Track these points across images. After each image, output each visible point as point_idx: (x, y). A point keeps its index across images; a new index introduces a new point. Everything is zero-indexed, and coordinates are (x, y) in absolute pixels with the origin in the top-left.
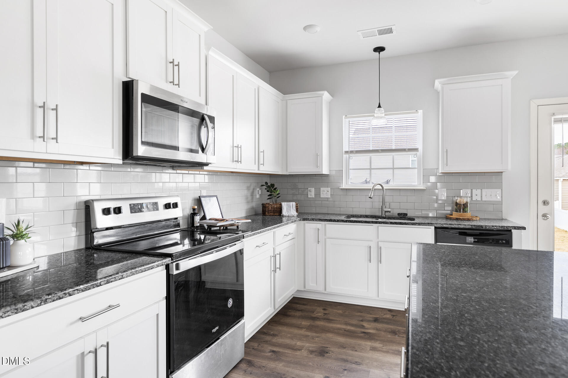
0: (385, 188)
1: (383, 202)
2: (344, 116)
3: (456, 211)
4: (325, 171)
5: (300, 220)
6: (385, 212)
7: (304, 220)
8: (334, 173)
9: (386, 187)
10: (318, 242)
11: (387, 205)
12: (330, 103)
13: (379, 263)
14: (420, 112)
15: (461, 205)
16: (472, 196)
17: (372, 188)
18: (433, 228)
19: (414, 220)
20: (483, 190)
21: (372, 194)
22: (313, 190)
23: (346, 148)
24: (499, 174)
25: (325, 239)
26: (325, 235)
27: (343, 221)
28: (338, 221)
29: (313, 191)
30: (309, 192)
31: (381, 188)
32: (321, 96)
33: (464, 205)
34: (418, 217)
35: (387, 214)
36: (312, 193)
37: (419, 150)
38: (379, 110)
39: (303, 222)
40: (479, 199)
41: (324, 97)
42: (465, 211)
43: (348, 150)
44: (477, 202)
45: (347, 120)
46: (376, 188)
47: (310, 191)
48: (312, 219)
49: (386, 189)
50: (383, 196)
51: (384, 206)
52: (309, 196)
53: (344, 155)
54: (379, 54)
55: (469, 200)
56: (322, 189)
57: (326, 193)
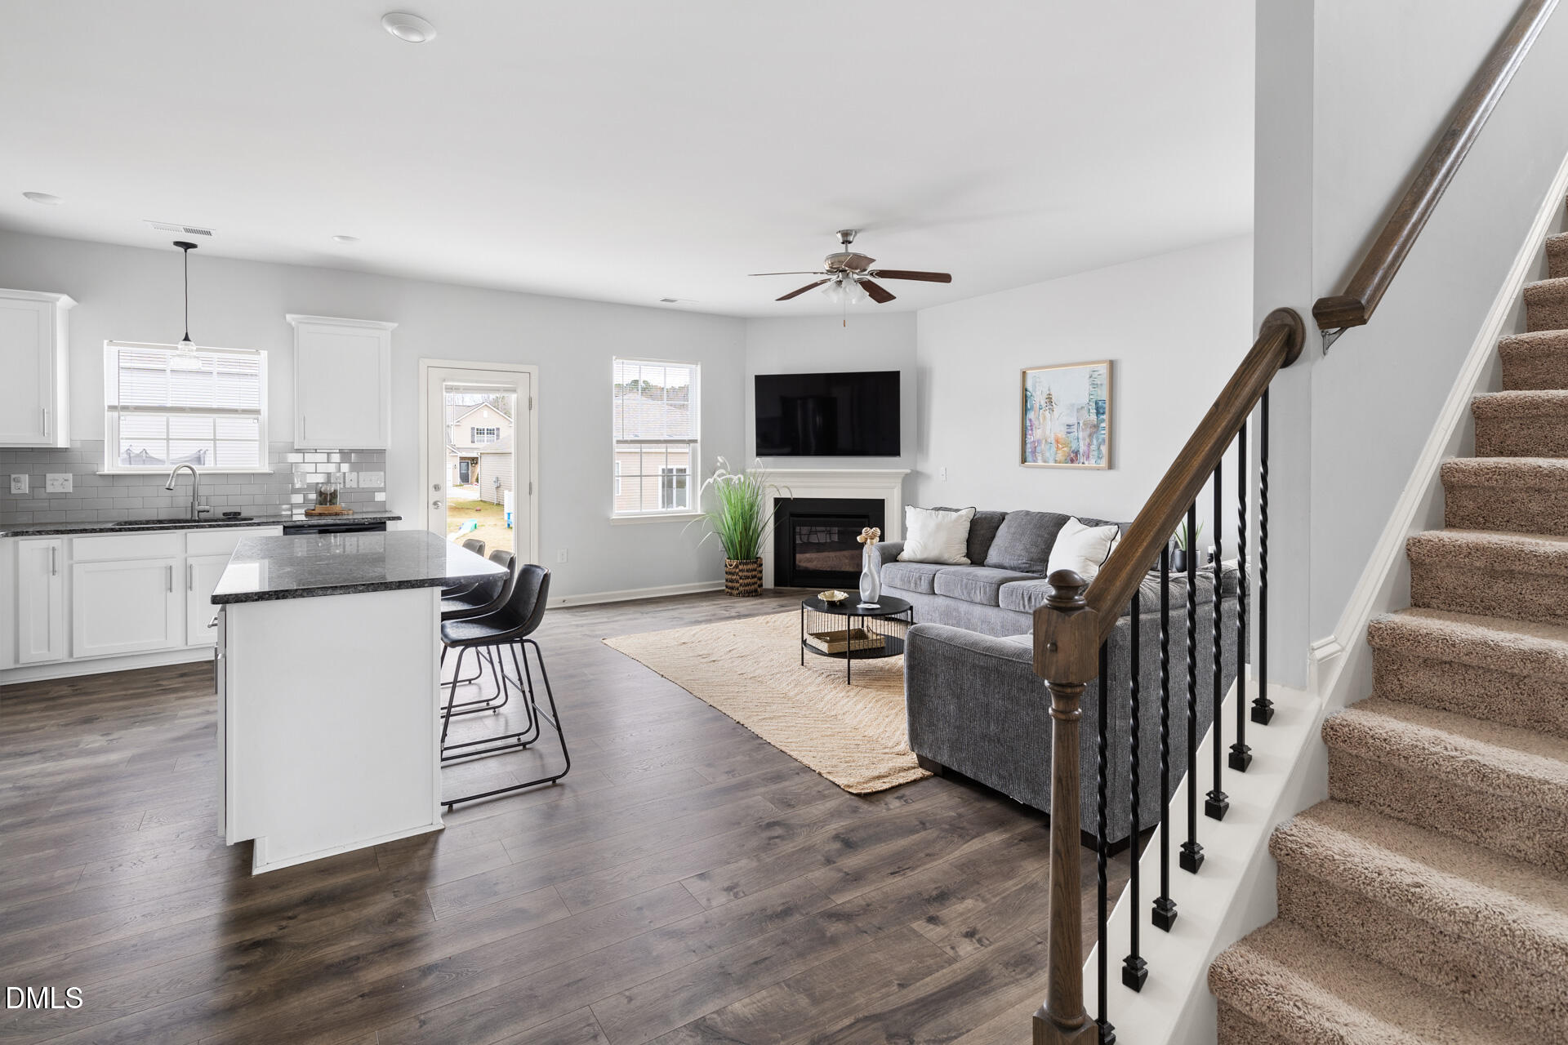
0: (198, 472)
1: (195, 495)
2: (106, 342)
3: (321, 504)
4: (62, 442)
5: (6, 535)
6: (199, 512)
7: (16, 534)
8: (78, 445)
9: (199, 469)
10: (54, 572)
11: (203, 500)
12: (71, 312)
13: (189, 591)
14: (264, 354)
15: (327, 494)
16: (344, 482)
17: (172, 472)
18: (282, 527)
19: (252, 519)
20: (360, 473)
21: (173, 483)
22: (25, 478)
23: (110, 399)
24: (382, 452)
25: (71, 568)
26: (71, 557)
27: (112, 530)
28: (101, 531)
29: (25, 481)
30: (13, 484)
31: (190, 472)
32: (53, 302)
33: (331, 494)
34: (257, 517)
35: (202, 515)
36: (23, 486)
37: (262, 412)
38: (186, 345)
39: (11, 540)
40: (355, 486)
41: (59, 304)
42: (332, 502)
43: (117, 404)
44: (352, 491)
45: (115, 349)
46: (179, 472)
47: (17, 481)
48: (38, 532)
49: (200, 475)
50: (194, 485)
51: (197, 503)
52: (14, 491)
53: (106, 413)
54: (186, 251)
55: (338, 487)
56: (49, 476)
57: (59, 483)
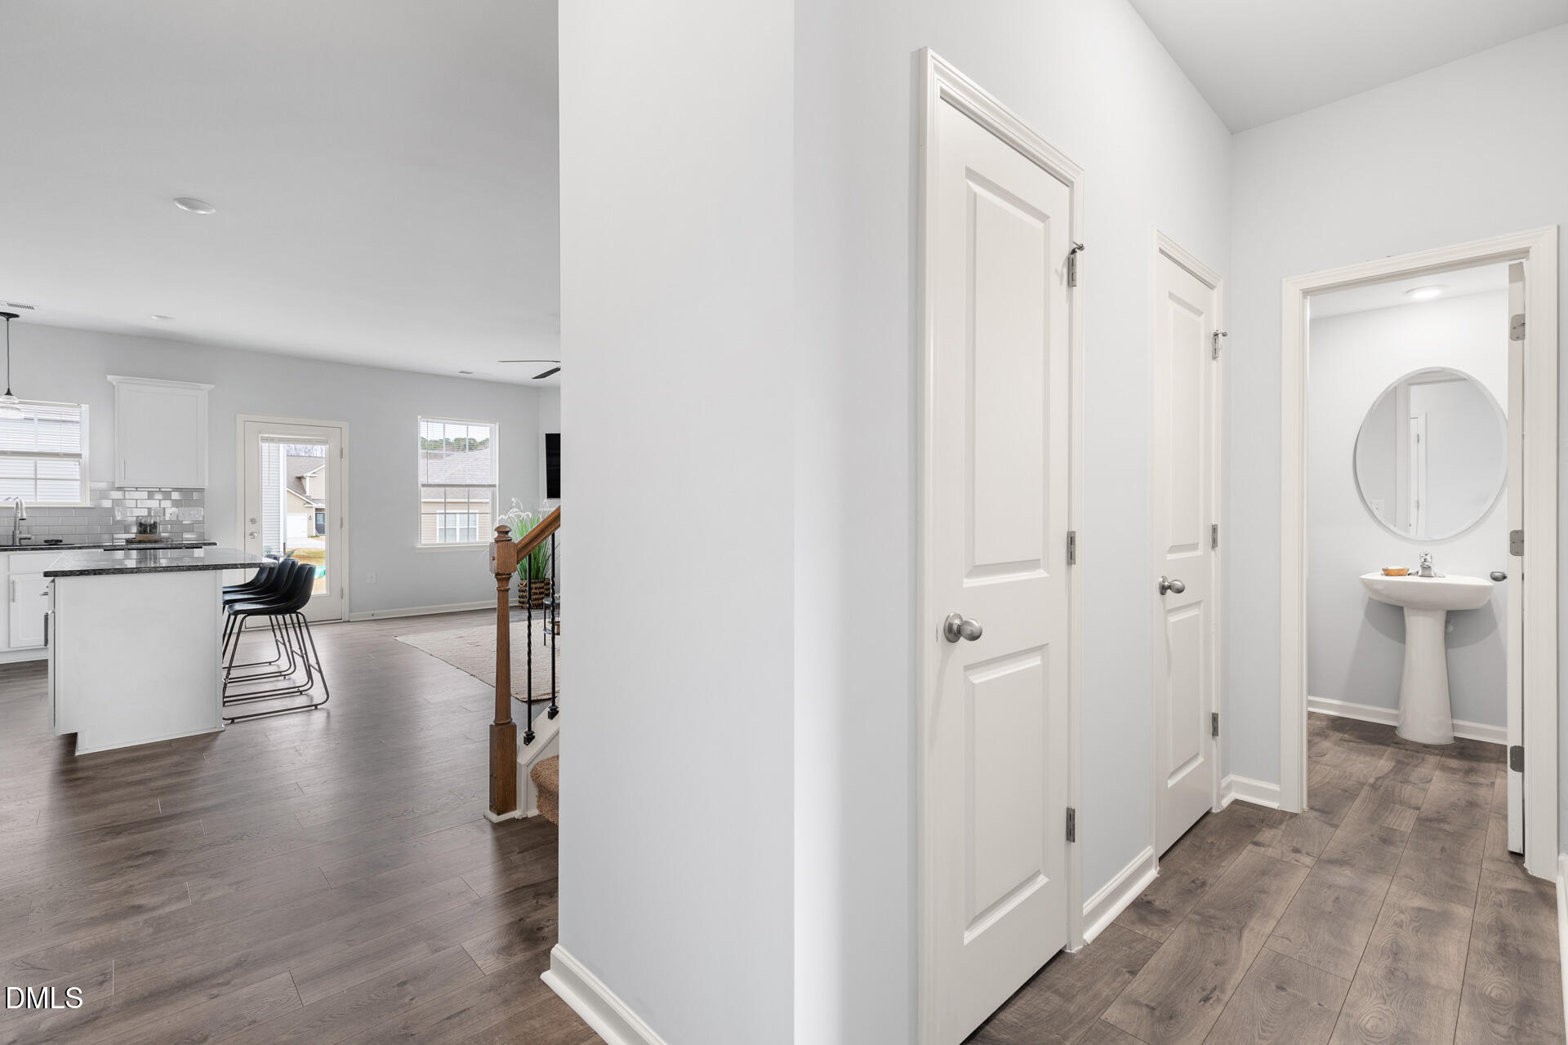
1: (16, 526)
6: (20, 538)
11: (25, 530)
14: (85, 405)
15: (147, 526)
16: (164, 516)
20: (180, 508)
33: (151, 526)
37: (83, 456)
38: (8, 398)
40: (174, 518)
44: (171, 523)
51: (18, 532)
54: (7, 321)
55: (158, 520)
